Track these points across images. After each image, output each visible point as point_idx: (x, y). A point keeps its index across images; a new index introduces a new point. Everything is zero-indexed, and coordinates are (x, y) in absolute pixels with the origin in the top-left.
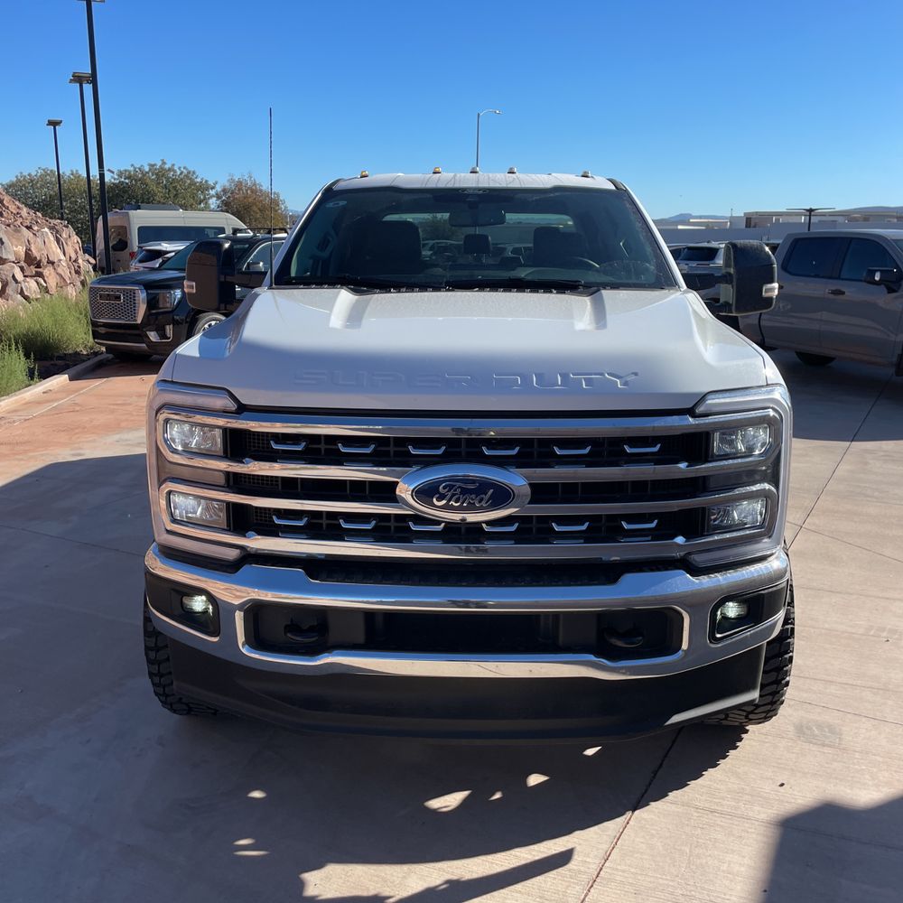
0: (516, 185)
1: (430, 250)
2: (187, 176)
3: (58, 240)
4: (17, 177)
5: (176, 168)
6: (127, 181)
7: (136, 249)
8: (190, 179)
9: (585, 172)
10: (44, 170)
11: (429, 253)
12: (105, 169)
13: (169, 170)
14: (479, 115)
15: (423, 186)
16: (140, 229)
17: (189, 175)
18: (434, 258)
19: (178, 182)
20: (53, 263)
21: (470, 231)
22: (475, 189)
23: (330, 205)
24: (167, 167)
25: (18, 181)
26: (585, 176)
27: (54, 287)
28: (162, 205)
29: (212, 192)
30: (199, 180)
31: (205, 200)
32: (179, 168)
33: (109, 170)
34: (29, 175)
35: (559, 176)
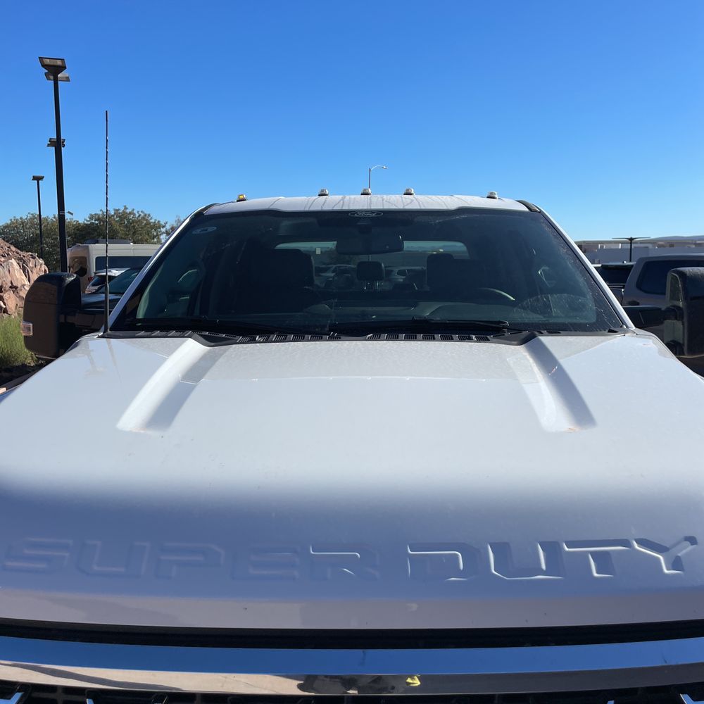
0: (414, 206)
1: (333, 272)
2: (143, 218)
3: (24, 270)
4: (11, 220)
5: (135, 212)
6: (97, 222)
7: (93, 275)
8: (146, 220)
9: (491, 193)
10: (32, 214)
11: (332, 275)
12: (66, 211)
13: (130, 213)
14: (370, 170)
15: (307, 209)
16: (98, 259)
17: (145, 217)
18: (336, 278)
19: (137, 223)
20: (16, 288)
21: (364, 258)
22: (366, 211)
23: (198, 231)
24: (128, 211)
25: (12, 223)
26: (492, 197)
27: (14, 309)
28: (123, 240)
29: (163, 230)
30: (153, 221)
31: (158, 236)
32: (138, 212)
33: (69, 212)
34: (21, 218)
35: (463, 197)
